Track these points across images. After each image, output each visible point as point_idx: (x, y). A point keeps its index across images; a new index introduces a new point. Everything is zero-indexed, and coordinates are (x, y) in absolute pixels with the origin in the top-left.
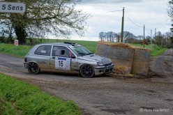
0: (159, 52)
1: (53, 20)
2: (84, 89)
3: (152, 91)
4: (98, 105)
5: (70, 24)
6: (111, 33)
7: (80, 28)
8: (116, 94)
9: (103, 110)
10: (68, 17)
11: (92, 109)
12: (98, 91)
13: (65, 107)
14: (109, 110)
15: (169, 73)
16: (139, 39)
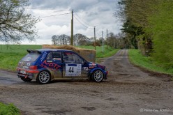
1: (3, 25)
2: (28, 93)
3: (95, 92)
4: (40, 107)
5: (20, 29)
6: (64, 36)
7: (29, 33)
8: (60, 96)
9: (44, 112)
10: (18, 22)
11: (34, 111)
12: (42, 94)
13: (6, 111)
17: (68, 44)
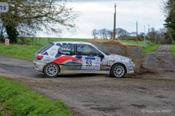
0: (153, 48)
1: (44, 18)
2: (75, 88)
4: (88, 104)
5: (62, 22)
6: (104, 30)
7: (71, 26)
8: (107, 92)
9: (92, 108)
10: (59, 15)
11: (82, 108)
12: (88, 90)
13: (54, 107)
14: (99, 109)
15: (161, 69)
16: (132, 35)
17: (108, 38)
